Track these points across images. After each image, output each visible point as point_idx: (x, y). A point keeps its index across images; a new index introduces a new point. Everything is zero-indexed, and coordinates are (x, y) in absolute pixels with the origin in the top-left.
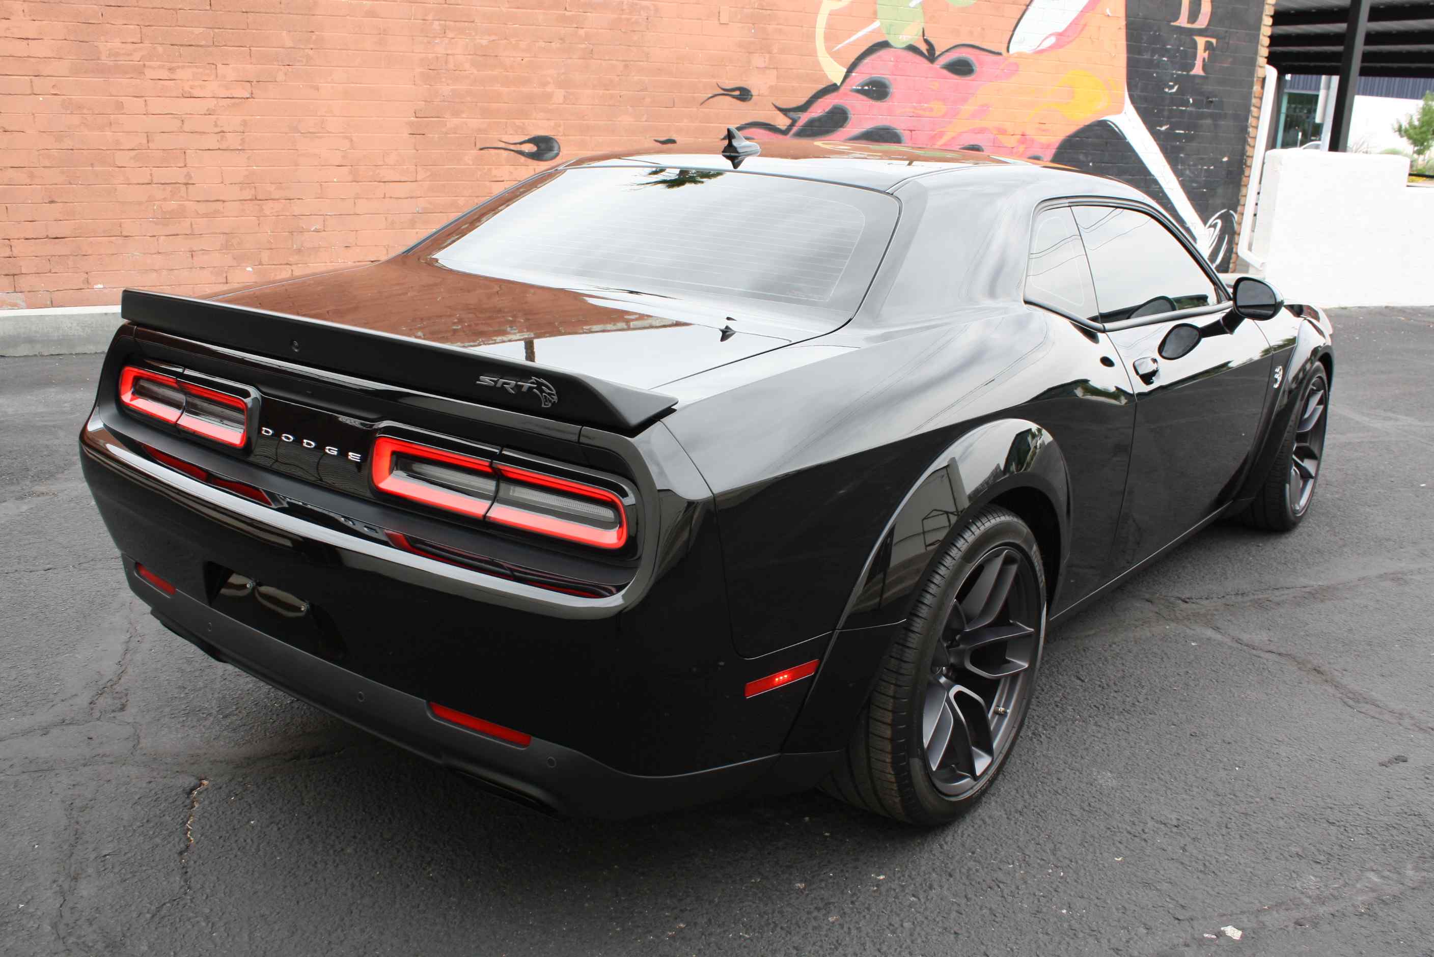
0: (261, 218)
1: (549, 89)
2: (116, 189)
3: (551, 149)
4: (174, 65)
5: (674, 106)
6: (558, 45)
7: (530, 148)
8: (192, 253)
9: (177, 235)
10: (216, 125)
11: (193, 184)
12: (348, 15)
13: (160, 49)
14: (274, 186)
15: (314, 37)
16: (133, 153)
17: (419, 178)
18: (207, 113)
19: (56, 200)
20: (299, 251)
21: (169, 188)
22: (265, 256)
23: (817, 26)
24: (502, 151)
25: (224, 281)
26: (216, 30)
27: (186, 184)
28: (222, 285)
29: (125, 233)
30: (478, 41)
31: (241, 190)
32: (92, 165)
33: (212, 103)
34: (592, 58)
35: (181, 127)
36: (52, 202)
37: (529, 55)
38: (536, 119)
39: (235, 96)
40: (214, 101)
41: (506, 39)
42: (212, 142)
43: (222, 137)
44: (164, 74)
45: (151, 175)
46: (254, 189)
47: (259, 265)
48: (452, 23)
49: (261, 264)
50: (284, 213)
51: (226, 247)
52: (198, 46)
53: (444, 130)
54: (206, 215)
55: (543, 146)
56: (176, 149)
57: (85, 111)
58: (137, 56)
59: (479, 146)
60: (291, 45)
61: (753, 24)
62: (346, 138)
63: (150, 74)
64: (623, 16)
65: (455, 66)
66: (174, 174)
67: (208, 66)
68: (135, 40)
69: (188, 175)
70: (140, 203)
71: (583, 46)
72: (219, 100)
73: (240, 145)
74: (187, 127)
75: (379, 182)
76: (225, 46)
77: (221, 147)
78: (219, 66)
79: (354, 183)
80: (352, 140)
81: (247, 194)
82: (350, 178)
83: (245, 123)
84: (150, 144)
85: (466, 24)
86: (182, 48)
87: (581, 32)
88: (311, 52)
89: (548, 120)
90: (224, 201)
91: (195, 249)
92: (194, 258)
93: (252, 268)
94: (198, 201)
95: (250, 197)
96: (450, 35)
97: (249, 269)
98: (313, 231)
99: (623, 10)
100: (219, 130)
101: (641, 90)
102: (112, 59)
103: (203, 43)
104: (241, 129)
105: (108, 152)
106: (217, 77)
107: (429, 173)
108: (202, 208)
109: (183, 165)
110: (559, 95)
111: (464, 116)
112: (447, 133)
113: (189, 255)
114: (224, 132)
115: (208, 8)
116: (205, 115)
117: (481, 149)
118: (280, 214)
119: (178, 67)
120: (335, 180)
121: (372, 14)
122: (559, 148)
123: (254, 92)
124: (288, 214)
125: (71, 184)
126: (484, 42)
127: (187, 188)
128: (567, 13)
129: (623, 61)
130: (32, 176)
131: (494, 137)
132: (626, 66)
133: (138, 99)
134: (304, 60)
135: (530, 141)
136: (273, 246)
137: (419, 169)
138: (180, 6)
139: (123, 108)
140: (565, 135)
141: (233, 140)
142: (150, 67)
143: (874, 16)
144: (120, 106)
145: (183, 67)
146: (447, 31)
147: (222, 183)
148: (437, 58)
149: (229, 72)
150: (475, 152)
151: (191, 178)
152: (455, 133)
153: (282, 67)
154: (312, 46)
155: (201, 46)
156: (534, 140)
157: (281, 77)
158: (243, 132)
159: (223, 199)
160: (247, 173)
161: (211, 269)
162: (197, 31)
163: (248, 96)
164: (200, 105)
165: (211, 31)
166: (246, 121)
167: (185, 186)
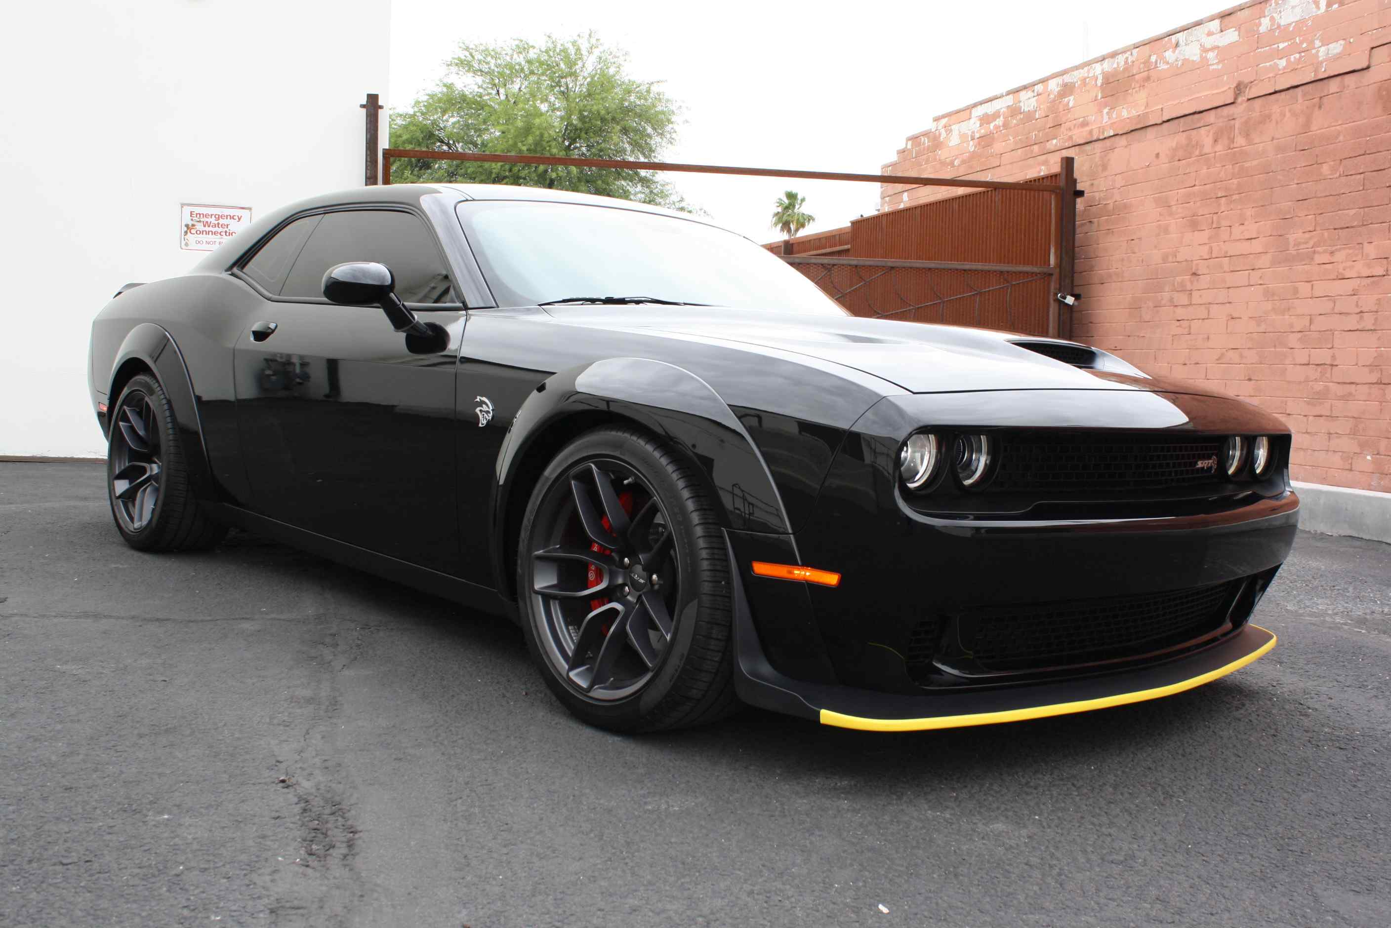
0: (1384, 404)
2: (1286, 369)
4: (1334, 248)
8: (1330, 436)
9: (1321, 416)
10: (1357, 306)
11: (1337, 365)
13: (1326, 234)
16: (1300, 335)
18: (1352, 293)
19: (1253, 378)
21: (1319, 369)
22: (1383, 445)
25: (1350, 467)
26: (1366, 209)
27: (1332, 365)
28: (1347, 472)
29: (1288, 412)
31: (1370, 373)
32: (1275, 347)
33: (1356, 284)
35: (1333, 309)
36: (1250, 380)
39: (1374, 275)
40: (1359, 281)
42: (1352, 322)
43: (1361, 318)
44: (1325, 258)
45: (1309, 356)
46: (1380, 373)
49: (1378, 453)
51: (1354, 433)
52: (1352, 227)
54: (1343, 398)
56: (1327, 330)
57: (1276, 298)
58: (1311, 243)
63: (1318, 259)
66: (1322, 355)
67: (1357, 246)
68: (1311, 229)
69: (1334, 357)
70: (1300, 383)
72: (1362, 279)
73: (1374, 324)
74: (1336, 311)
76: (1371, 224)
77: (1359, 328)
78: (1366, 244)
81: (1373, 378)
83: (1379, 302)
84: (1313, 328)
86: (1340, 231)
90: (1356, 384)
91: (1332, 432)
92: (1331, 441)
93: (1372, 457)
94: (1339, 383)
95: (1375, 381)
97: (1369, 458)
100: (1358, 310)
102: (1296, 248)
103: (1355, 224)
104: (1376, 308)
105: (1285, 334)
106: (1363, 256)
108: (1340, 390)
109: (1330, 346)
113: (1327, 437)
114: (1361, 312)
116: (1351, 295)
119: (1336, 250)
125: (1261, 363)
127: (1332, 369)
130: (1241, 356)
133: (1306, 284)
138: (1342, 192)
139: (1297, 292)
141: (1368, 322)
142: (1319, 253)
144: (1296, 291)
145: (1340, 250)
147: (1357, 364)
149: (1371, 250)
151: (1335, 359)
155: (1354, 227)
158: (1377, 312)
159: (1358, 382)
160: (1376, 355)
161: (1340, 454)
162: (1352, 212)
163: (1384, 273)
164: (1348, 286)
165: (1362, 210)
166: (1379, 300)
167: (1330, 367)
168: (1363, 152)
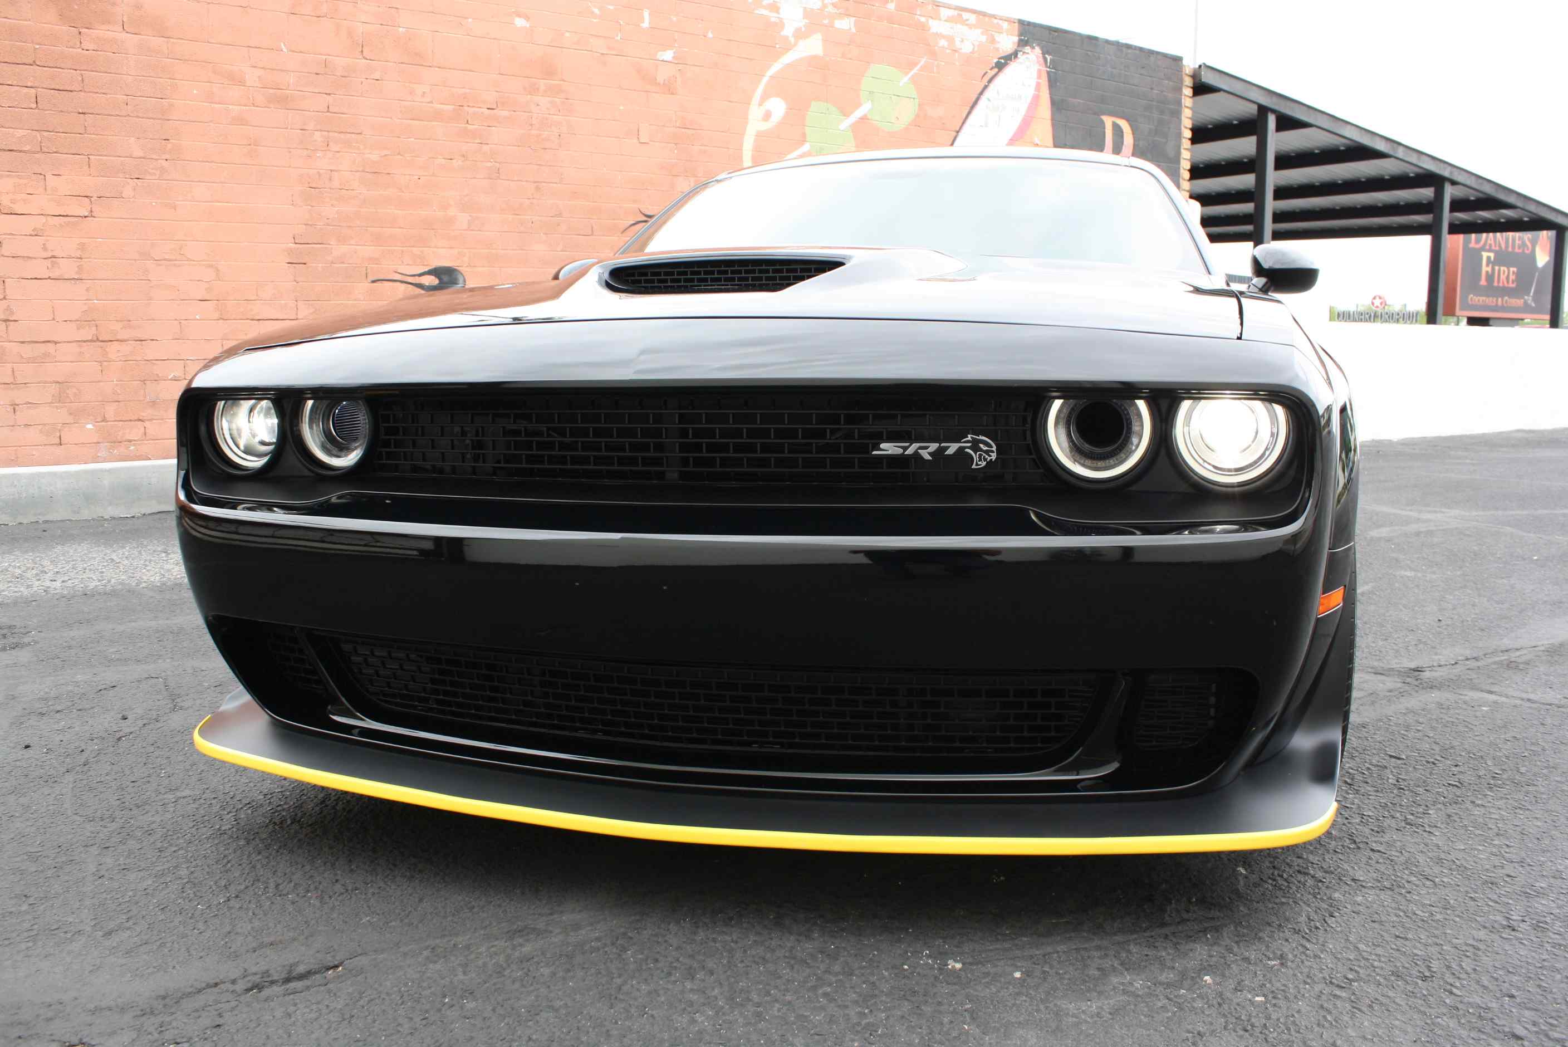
0: (105, 363)
1: (452, 212)
3: (454, 282)
5: (592, 235)
6: (460, 163)
7: (431, 280)
8: (14, 407)
10: (45, 248)
11: (16, 321)
12: (211, 121)
14: (120, 325)
15: (169, 146)
17: (299, 317)
18: (33, 233)
20: (153, 404)
22: (110, 410)
23: (744, 148)
24: (398, 284)
25: (57, 441)
26: (45, 134)
27: (6, 321)
28: (55, 446)
30: (367, 156)
31: (78, 329)
33: (39, 222)
34: (498, 178)
37: (426, 174)
38: (436, 247)
39: (70, 214)
40: (43, 219)
41: (399, 154)
42: (40, 269)
43: (53, 264)
46: (94, 328)
47: (103, 421)
48: (336, 134)
49: (104, 420)
50: (134, 358)
51: (60, 399)
52: (22, 151)
53: (330, 258)
54: (32, 360)
55: (445, 278)
59: (371, 278)
60: (141, 154)
61: (676, 144)
62: (211, 266)
64: (534, 132)
65: (340, 185)
67: (34, 177)
69: (8, 309)
71: (489, 164)
72: (49, 218)
73: (77, 273)
74: (6, 250)
75: (252, 320)
76: (56, 152)
77: (52, 275)
78: (49, 177)
79: (221, 321)
80: (218, 270)
81: (88, 333)
82: (216, 315)
83: (82, 247)
85: (353, 135)
87: (485, 148)
88: (165, 164)
89: (451, 248)
90: (56, 343)
91: (18, 402)
92: (18, 413)
93: (94, 426)
94: (23, 342)
95: (90, 338)
96: (334, 147)
97: (90, 426)
98: (171, 380)
99: (531, 125)
100: (50, 254)
101: (556, 216)
103: (27, 148)
104: (78, 254)
106: (46, 189)
107: (312, 310)
108: (27, 351)
110: (463, 219)
111: (353, 242)
112: (332, 263)
113: (10, 409)
114: (54, 257)
115: (34, 106)
116: (31, 236)
117: (374, 282)
118: (130, 358)
120: (197, 317)
121: (240, 121)
122: (465, 281)
123: (93, 210)
124: (139, 358)
126: (374, 156)
127: (7, 326)
128: (470, 127)
129: (535, 182)
131: (388, 267)
132: (538, 188)
134: (158, 172)
135: (430, 273)
136: (121, 398)
137: (300, 303)
140: (469, 266)
141: (67, 268)
143: (803, 140)
146: (331, 144)
147: (54, 319)
148: (319, 174)
149: (60, 184)
150: (366, 285)
151: (12, 313)
152: (343, 263)
153: (129, 180)
154: (167, 157)
155: (24, 152)
156: (436, 272)
157: (128, 192)
158: (81, 258)
159: (55, 339)
160: (85, 308)
161: (40, 427)
162: (20, 133)
163: (86, 214)
164: (28, 224)
165: (38, 134)
166: (83, 244)
167: (4, 324)
168: (31, 62)
